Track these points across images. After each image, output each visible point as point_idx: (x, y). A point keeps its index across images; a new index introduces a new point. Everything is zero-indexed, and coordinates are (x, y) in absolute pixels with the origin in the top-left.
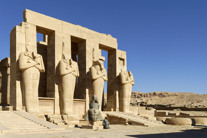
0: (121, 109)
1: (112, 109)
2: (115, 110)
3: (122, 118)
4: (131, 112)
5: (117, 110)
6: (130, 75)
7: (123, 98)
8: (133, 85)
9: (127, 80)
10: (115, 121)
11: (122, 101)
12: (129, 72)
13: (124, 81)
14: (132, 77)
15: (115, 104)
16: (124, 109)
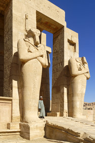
0: (71, 114)
1: (58, 114)
2: (62, 115)
3: (72, 131)
4: (84, 117)
5: (65, 114)
6: (84, 63)
7: (73, 96)
8: (88, 79)
9: (80, 69)
10: (58, 134)
11: (72, 101)
12: (83, 59)
13: (75, 70)
14: (86, 65)
15: (62, 106)
16: (75, 114)
